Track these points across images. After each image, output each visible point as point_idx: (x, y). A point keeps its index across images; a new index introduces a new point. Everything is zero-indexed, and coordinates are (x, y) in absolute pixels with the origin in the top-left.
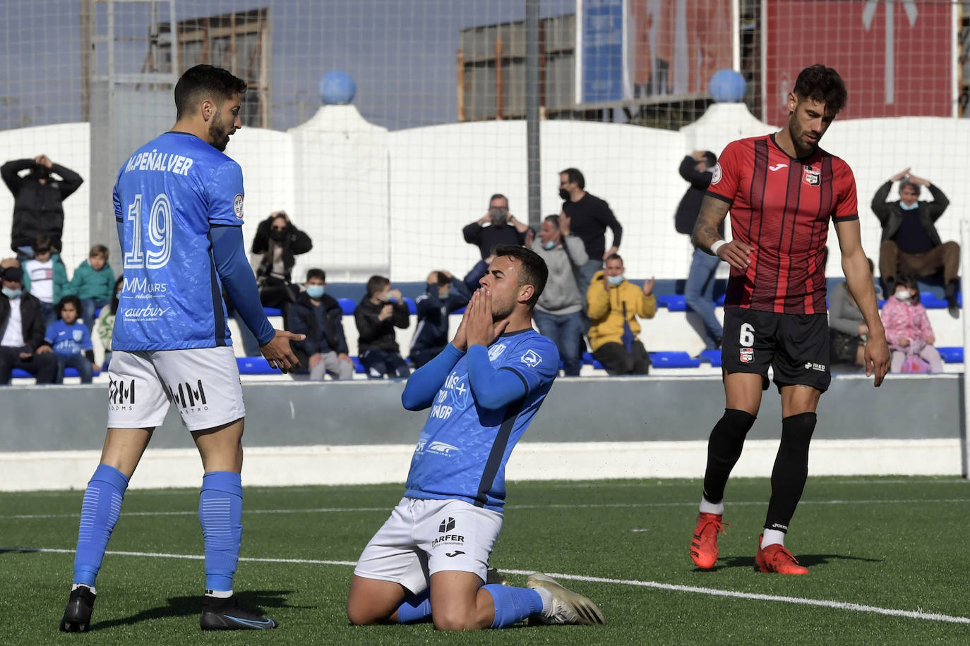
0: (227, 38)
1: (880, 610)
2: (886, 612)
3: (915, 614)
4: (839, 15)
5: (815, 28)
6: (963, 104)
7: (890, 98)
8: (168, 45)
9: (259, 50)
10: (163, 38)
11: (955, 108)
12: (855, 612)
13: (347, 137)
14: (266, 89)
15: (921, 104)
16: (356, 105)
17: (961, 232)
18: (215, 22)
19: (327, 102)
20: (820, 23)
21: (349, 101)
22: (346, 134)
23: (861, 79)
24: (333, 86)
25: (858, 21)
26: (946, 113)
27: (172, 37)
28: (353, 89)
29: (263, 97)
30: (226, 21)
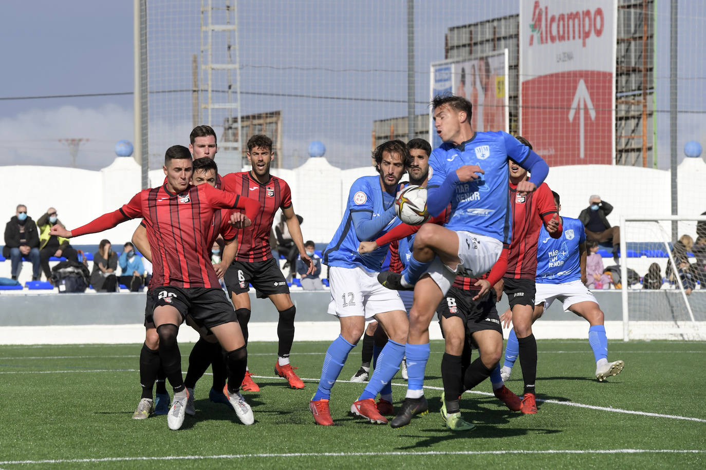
0: (260, 125)
1: (591, 407)
2: (594, 408)
3: (608, 409)
4: (559, 116)
5: (548, 122)
6: (618, 159)
7: (582, 155)
8: (236, 129)
9: (276, 130)
10: (235, 125)
11: (614, 161)
12: (579, 408)
13: (322, 173)
14: (280, 149)
15: (600, 159)
16: (326, 158)
17: (620, 221)
18: (254, 117)
19: (313, 156)
20: (550, 119)
21: (321, 156)
22: (321, 171)
23: (571, 146)
24: (316, 149)
25: (568, 119)
26: (610, 163)
27: (239, 124)
28: (325, 150)
29: (279, 153)
30: (259, 117)
